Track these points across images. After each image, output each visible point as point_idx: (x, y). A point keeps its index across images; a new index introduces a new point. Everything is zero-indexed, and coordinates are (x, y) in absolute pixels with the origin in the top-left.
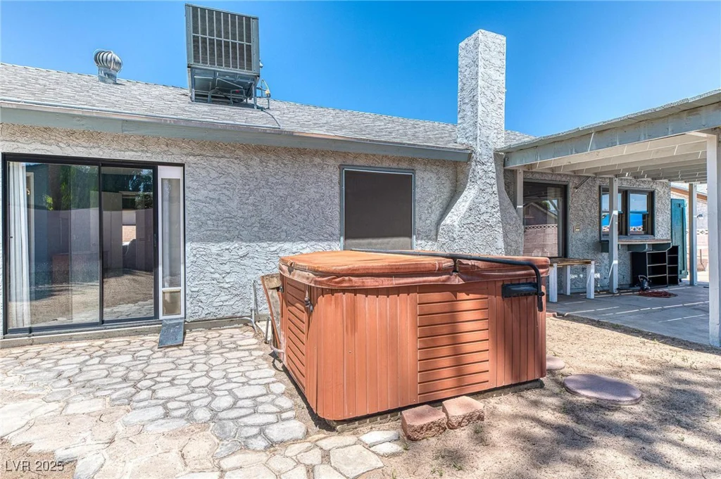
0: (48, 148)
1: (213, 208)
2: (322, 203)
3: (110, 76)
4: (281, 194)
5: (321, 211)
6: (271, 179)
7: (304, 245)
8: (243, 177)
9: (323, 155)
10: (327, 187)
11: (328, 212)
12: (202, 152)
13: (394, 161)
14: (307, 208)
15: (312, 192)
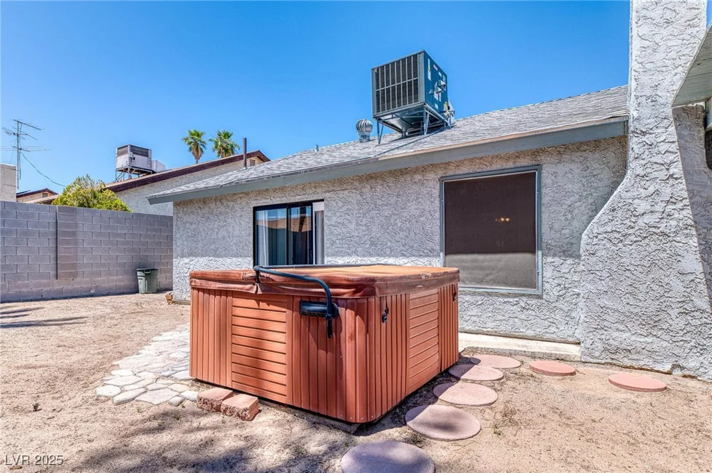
0: (267, 201)
1: (339, 230)
2: (422, 219)
3: (364, 137)
4: (386, 214)
5: (421, 227)
6: (379, 202)
7: (406, 260)
8: (359, 203)
9: (423, 171)
10: (428, 203)
11: (428, 227)
12: (334, 188)
13: (508, 159)
14: (408, 225)
15: (413, 209)
